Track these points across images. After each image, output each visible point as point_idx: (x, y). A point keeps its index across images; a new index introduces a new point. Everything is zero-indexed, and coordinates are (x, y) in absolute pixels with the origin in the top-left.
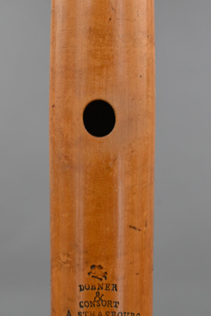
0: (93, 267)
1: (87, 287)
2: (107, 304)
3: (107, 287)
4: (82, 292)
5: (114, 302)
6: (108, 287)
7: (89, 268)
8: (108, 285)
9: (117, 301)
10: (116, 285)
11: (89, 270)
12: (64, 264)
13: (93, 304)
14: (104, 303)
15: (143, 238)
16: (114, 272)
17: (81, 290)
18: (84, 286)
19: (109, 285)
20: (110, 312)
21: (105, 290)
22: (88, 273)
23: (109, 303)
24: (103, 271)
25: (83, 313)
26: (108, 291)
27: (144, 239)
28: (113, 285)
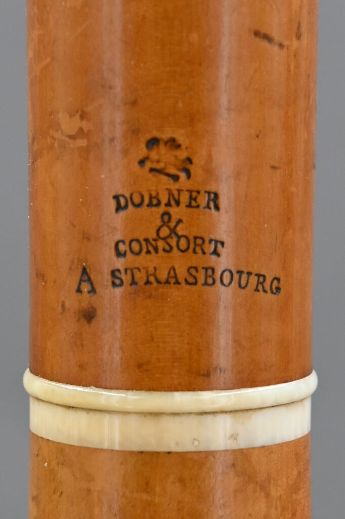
0: (153, 144)
1: (137, 200)
2: (192, 246)
3: (191, 198)
4: (122, 213)
5: (211, 241)
6: (195, 199)
7: (143, 146)
8: (194, 194)
9: (218, 238)
10: (216, 196)
11: (143, 151)
12: (70, 141)
13: (152, 245)
14: (183, 242)
15: (289, 71)
16: (210, 158)
17: (119, 208)
18: (128, 196)
19: (198, 192)
20: (200, 269)
21: (187, 206)
22: (138, 160)
23: (197, 243)
24: (182, 154)
25: (126, 270)
26: (195, 210)
27: (292, 71)
28: (209, 193)
